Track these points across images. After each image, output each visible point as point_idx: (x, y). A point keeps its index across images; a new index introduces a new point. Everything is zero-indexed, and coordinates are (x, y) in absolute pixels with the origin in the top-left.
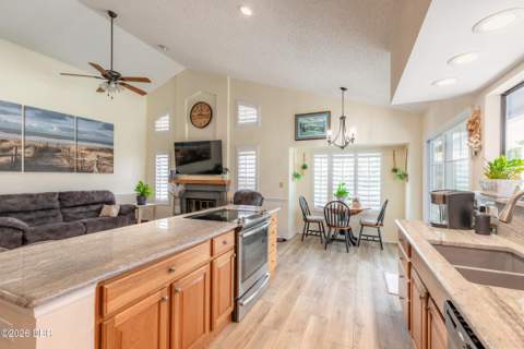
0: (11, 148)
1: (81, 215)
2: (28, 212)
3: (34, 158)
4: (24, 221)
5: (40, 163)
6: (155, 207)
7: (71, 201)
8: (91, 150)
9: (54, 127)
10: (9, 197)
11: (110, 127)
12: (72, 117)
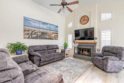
0: (36, 33)
1: (52, 52)
2: (40, 51)
3: (41, 35)
4: (39, 53)
5: (43, 37)
6: (69, 50)
7: (49, 48)
8: (53, 33)
9: (45, 27)
10: (36, 46)
11: (57, 27)
12: (49, 24)
